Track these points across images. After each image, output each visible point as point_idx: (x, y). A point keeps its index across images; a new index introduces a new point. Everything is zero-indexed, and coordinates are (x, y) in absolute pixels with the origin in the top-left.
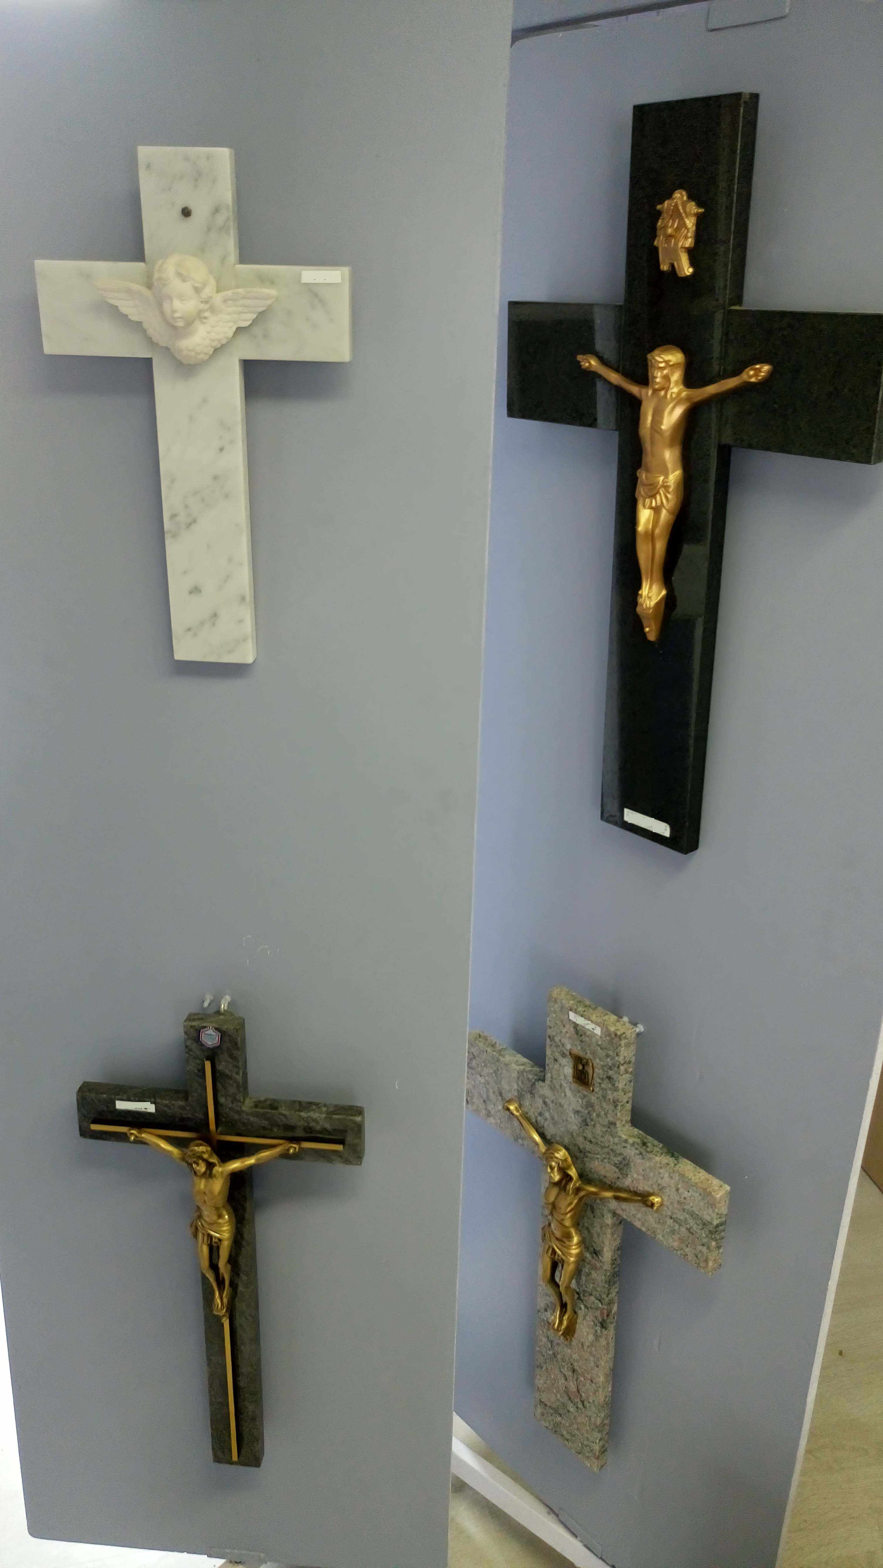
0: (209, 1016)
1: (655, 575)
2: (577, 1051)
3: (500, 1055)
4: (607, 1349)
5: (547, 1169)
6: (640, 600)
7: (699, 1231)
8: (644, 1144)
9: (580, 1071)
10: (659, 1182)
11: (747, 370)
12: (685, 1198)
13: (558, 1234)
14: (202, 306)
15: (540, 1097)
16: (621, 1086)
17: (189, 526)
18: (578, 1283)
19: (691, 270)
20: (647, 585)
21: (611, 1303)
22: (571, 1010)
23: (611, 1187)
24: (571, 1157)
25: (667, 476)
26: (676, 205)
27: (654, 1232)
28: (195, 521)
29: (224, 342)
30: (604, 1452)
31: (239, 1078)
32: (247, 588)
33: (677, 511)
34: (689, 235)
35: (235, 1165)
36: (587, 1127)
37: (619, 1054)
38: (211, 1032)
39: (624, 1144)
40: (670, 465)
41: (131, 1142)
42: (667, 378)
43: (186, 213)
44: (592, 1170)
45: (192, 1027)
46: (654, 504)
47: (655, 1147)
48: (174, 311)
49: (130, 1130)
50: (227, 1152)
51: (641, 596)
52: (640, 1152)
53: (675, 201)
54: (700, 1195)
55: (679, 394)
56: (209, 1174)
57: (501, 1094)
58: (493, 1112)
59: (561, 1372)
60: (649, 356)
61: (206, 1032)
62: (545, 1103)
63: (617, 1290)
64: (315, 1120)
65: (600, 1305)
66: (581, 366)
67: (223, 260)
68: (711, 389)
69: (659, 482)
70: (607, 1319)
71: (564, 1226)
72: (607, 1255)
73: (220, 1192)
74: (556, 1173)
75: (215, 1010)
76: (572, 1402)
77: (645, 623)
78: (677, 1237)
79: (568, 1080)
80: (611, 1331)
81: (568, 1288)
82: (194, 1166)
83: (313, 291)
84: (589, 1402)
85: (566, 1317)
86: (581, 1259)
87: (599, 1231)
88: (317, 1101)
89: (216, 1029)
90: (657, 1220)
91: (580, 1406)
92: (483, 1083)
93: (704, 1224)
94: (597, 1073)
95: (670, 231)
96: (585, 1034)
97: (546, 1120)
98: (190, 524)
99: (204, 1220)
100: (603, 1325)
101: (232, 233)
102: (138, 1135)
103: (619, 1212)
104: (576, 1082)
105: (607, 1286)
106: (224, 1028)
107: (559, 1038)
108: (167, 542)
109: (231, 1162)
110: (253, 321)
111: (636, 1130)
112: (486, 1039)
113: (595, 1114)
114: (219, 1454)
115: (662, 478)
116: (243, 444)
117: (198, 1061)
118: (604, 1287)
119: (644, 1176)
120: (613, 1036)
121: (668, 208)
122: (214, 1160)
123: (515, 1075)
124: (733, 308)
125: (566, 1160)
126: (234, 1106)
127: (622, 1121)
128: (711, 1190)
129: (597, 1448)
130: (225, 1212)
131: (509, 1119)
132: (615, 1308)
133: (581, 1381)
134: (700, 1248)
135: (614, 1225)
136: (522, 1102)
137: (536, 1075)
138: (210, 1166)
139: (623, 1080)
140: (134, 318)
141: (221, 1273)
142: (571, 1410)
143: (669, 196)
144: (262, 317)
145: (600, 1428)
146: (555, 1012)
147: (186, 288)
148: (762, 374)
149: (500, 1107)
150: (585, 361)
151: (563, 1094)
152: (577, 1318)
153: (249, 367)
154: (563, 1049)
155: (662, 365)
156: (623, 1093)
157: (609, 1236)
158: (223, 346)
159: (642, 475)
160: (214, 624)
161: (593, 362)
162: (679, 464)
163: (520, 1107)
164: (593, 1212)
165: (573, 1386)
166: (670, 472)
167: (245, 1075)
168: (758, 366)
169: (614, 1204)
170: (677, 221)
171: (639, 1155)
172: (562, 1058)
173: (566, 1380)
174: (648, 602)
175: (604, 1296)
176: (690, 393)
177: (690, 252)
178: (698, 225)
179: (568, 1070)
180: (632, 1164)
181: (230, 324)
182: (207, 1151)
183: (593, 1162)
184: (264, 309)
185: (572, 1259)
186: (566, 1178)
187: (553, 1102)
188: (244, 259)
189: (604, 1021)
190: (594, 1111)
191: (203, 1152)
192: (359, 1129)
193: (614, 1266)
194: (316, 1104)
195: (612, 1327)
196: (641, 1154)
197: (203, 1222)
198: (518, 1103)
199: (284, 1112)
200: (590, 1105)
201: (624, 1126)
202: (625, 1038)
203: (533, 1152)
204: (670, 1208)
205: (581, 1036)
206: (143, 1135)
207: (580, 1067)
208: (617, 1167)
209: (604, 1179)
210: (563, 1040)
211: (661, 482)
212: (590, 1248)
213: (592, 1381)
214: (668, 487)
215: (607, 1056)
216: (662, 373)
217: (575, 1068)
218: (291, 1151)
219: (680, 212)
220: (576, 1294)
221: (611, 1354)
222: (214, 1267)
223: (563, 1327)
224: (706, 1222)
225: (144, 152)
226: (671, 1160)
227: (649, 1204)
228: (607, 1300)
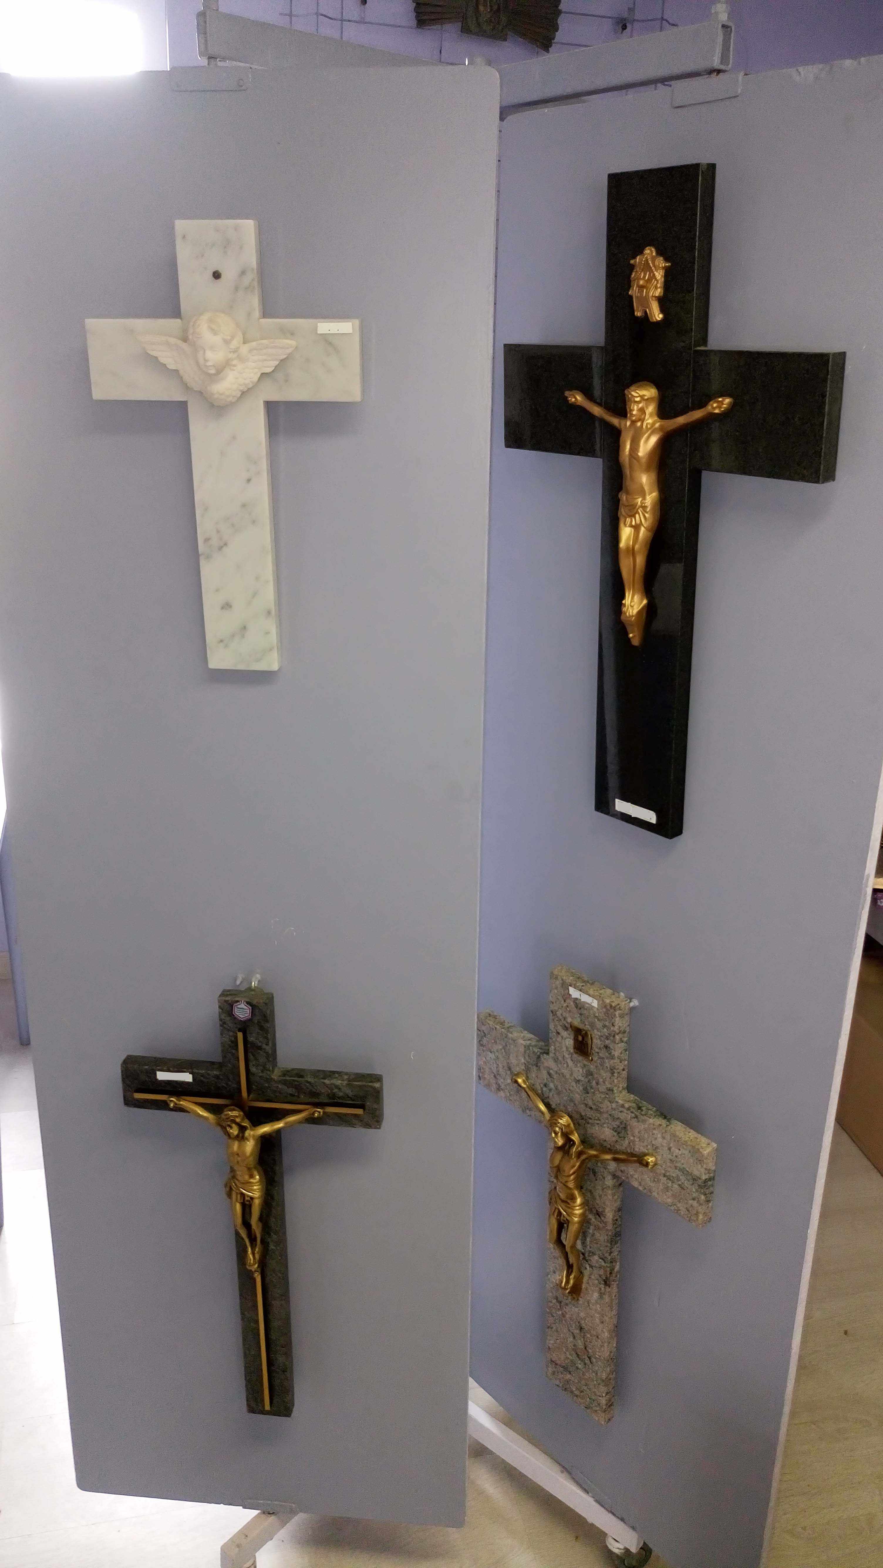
0: (241, 992)
1: (636, 586)
2: (577, 1023)
3: (508, 1031)
4: (611, 1307)
5: (552, 1134)
6: (624, 609)
7: (690, 1187)
8: (639, 1108)
9: (580, 1042)
10: (653, 1143)
11: (711, 403)
12: (676, 1156)
13: (562, 1196)
14: (231, 356)
15: (544, 1068)
16: (616, 1054)
17: (220, 548)
18: (583, 1243)
19: (661, 316)
20: (629, 594)
21: (612, 1261)
22: (571, 986)
23: (609, 1151)
24: (574, 1124)
25: (644, 498)
26: (647, 260)
27: (650, 1191)
28: (226, 544)
29: (251, 386)
30: (611, 1405)
31: (268, 1048)
32: (273, 603)
33: (655, 529)
34: (659, 285)
35: (265, 1129)
36: (588, 1095)
37: (614, 1024)
38: (242, 1006)
39: (621, 1109)
40: (646, 488)
41: (171, 1110)
42: (642, 411)
43: (217, 275)
44: (593, 1136)
45: (226, 1001)
46: (633, 523)
47: (649, 1111)
48: (206, 361)
49: (170, 1097)
50: (258, 1117)
51: (625, 605)
52: (635, 1115)
53: (646, 256)
54: (690, 1152)
55: (653, 424)
56: (241, 1138)
57: (510, 1069)
58: (503, 1087)
59: (569, 1330)
60: (626, 392)
61: (238, 1006)
62: (549, 1074)
63: (618, 1249)
64: (337, 1087)
65: (603, 1264)
66: (568, 401)
67: (249, 314)
68: (681, 420)
69: (638, 503)
70: (610, 1277)
71: (567, 1187)
72: (609, 1215)
73: (252, 1154)
74: (560, 1138)
75: (247, 986)
76: (580, 1359)
77: (629, 629)
78: (670, 1194)
79: (570, 1051)
80: (614, 1289)
81: (573, 1247)
82: (228, 1129)
83: (327, 340)
84: (596, 1358)
85: (572, 1277)
86: (585, 1221)
87: (601, 1193)
88: (340, 1070)
89: (248, 1003)
90: (652, 1179)
91: (587, 1361)
92: (494, 1059)
93: (694, 1180)
94: (597, 1043)
95: (641, 282)
96: (583, 1007)
97: (550, 1090)
98: (222, 547)
99: (237, 1179)
100: (606, 1283)
101: (256, 292)
102: (177, 1102)
103: (619, 1174)
104: (576, 1053)
105: (609, 1245)
106: (255, 1002)
107: (561, 1012)
108: (201, 564)
109: (262, 1126)
110: (276, 367)
111: (632, 1096)
112: (495, 1017)
113: (594, 1082)
114: (253, 1404)
115: (640, 499)
116: (267, 474)
117: (231, 1034)
118: (607, 1246)
119: (639, 1138)
120: (608, 1007)
121: (640, 263)
122: (246, 1123)
123: (522, 1049)
124: (699, 348)
125: (569, 1125)
126: (264, 1075)
127: (619, 1087)
128: (699, 1147)
129: (603, 1401)
130: (256, 1173)
131: (518, 1091)
132: (617, 1268)
133: (588, 1337)
134: (691, 1202)
135: (614, 1186)
136: (528, 1075)
137: (541, 1049)
138: (243, 1129)
139: (618, 1050)
140: (172, 367)
141: (253, 1231)
142: (580, 1366)
143: (641, 252)
144: (283, 363)
145: (606, 1382)
146: (556, 988)
147: (217, 340)
148: (725, 406)
149: (509, 1081)
150: (572, 396)
151: (565, 1065)
152: (583, 1276)
153: (271, 407)
154: (565, 1022)
155: (638, 399)
156: (619, 1061)
157: (610, 1197)
158: (249, 389)
159: (623, 497)
160: (243, 636)
161: (578, 398)
162: (656, 487)
163: (527, 1079)
164: (595, 1175)
165: (580, 1344)
166: (647, 494)
167: (274, 1045)
168: (720, 399)
169: (612, 1166)
170: (648, 273)
171: (634, 1118)
172: (563, 1031)
173: (574, 1338)
174: (631, 611)
175: (607, 1255)
176: (663, 423)
177: (661, 301)
178: (666, 276)
179: (569, 1042)
180: (629, 1127)
181: (256, 370)
182: (240, 1115)
183: (594, 1128)
184: (285, 356)
185: (576, 1219)
186: (569, 1142)
187: (556, 1072)
188: (265, 314)
189: (601, 994)
190: (593, 1079)
191: (237, 1117)
192: (377, 1095)
193: (615, 1226)
194: (339, 1073)
195: (614, 1285)
196: (636, 1117)
197: (237, 1182)
198: (525, 1075)
199: (309, 1080)
200: (589, 1074)
201: (621, 1092)
202: (620, 1009)
203: (540, 1122)
204: (663, 1166)
205: (580, 1008)
206: (181, 1103)
207: (580, 1038)
208: (616, 1131)
209: (604, 1143)
210: (564, 1014)
211: (639, 503)
212: (592, 1209)
213: (597, 1337)
214: (646, 507)
215: (605, 1026)
216: (638, 406)
217: (576, 1039)
218: (316, 1115)
219: (650, 266)
220: (581, 1255)
221: (614, 1312)
222: (246, 1224)
223: (570, 1285)
224: (695, 1177)
225: (181, 225)
226: (664, 1122)
227: (645, 1163)
228: (609, 1258)
